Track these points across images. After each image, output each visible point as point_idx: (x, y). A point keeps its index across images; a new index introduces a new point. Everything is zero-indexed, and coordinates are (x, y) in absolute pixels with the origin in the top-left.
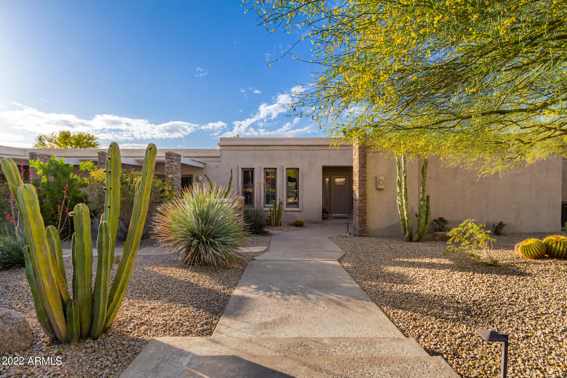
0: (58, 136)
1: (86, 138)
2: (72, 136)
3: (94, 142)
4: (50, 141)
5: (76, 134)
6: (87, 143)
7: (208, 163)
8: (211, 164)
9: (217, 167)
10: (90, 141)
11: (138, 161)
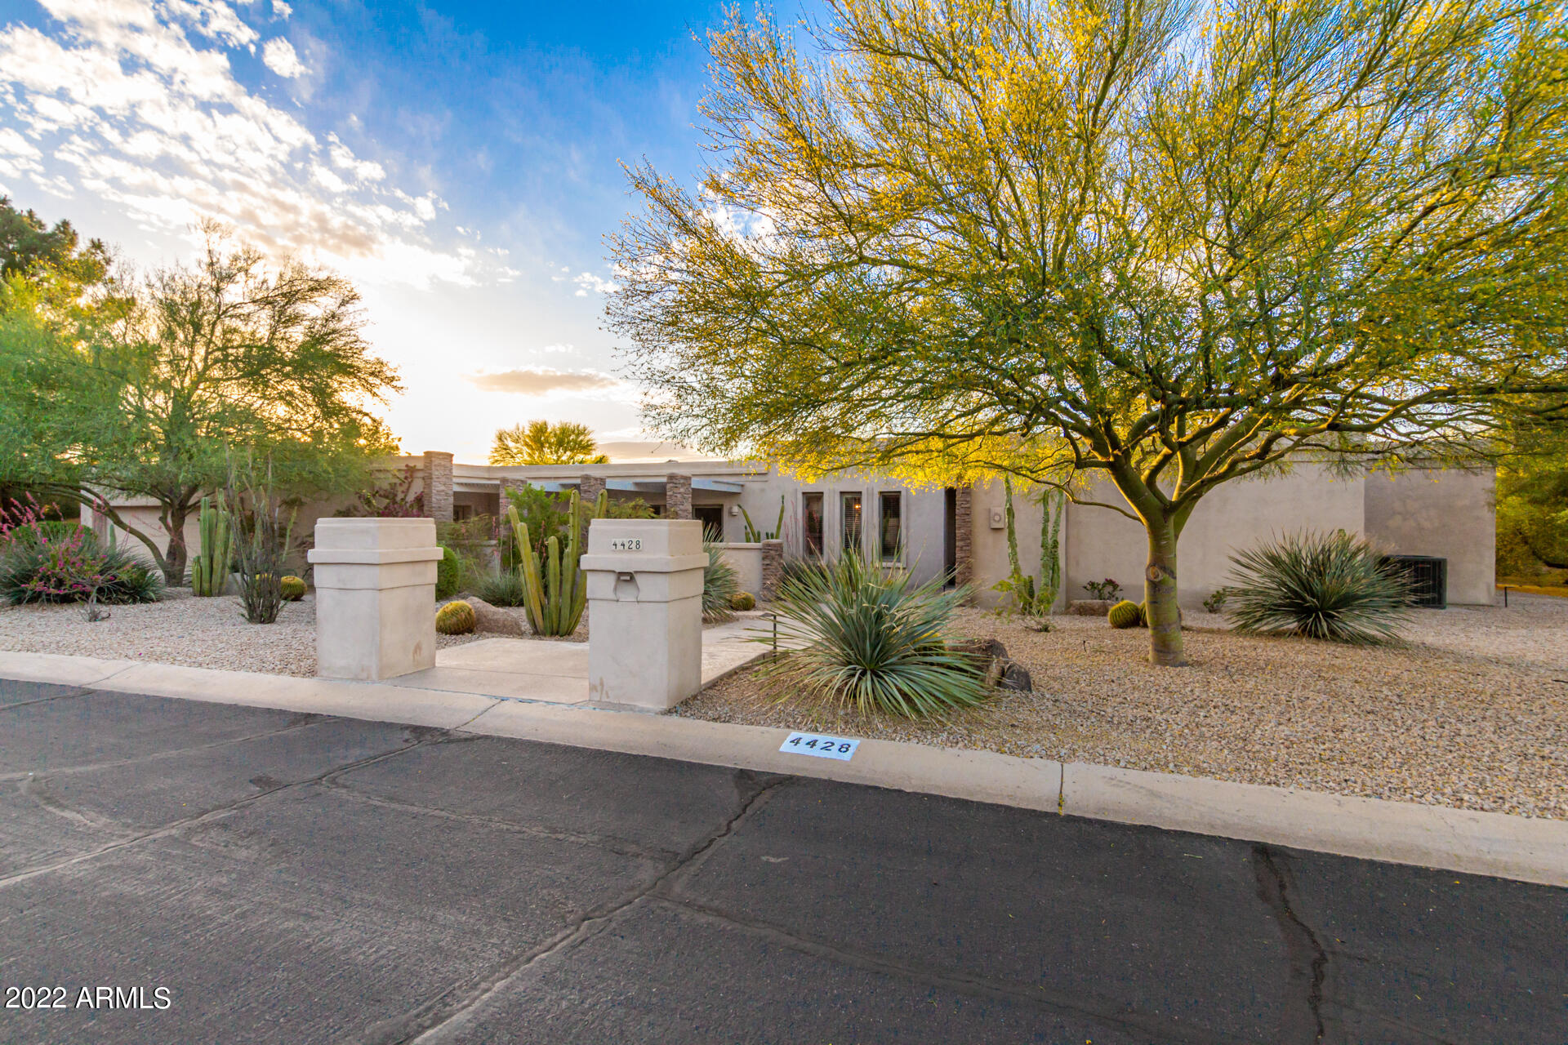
0: (527, 432)
1: (573, 432)
2: (549, 430)
3: (587, 438)
4: (517, 441)
5: (558, 426)
6: (575, 441)
7: (748, 485)
8: (753, 486)
9: (763, 490)
10: (581, 438)
11: (637, 484)
